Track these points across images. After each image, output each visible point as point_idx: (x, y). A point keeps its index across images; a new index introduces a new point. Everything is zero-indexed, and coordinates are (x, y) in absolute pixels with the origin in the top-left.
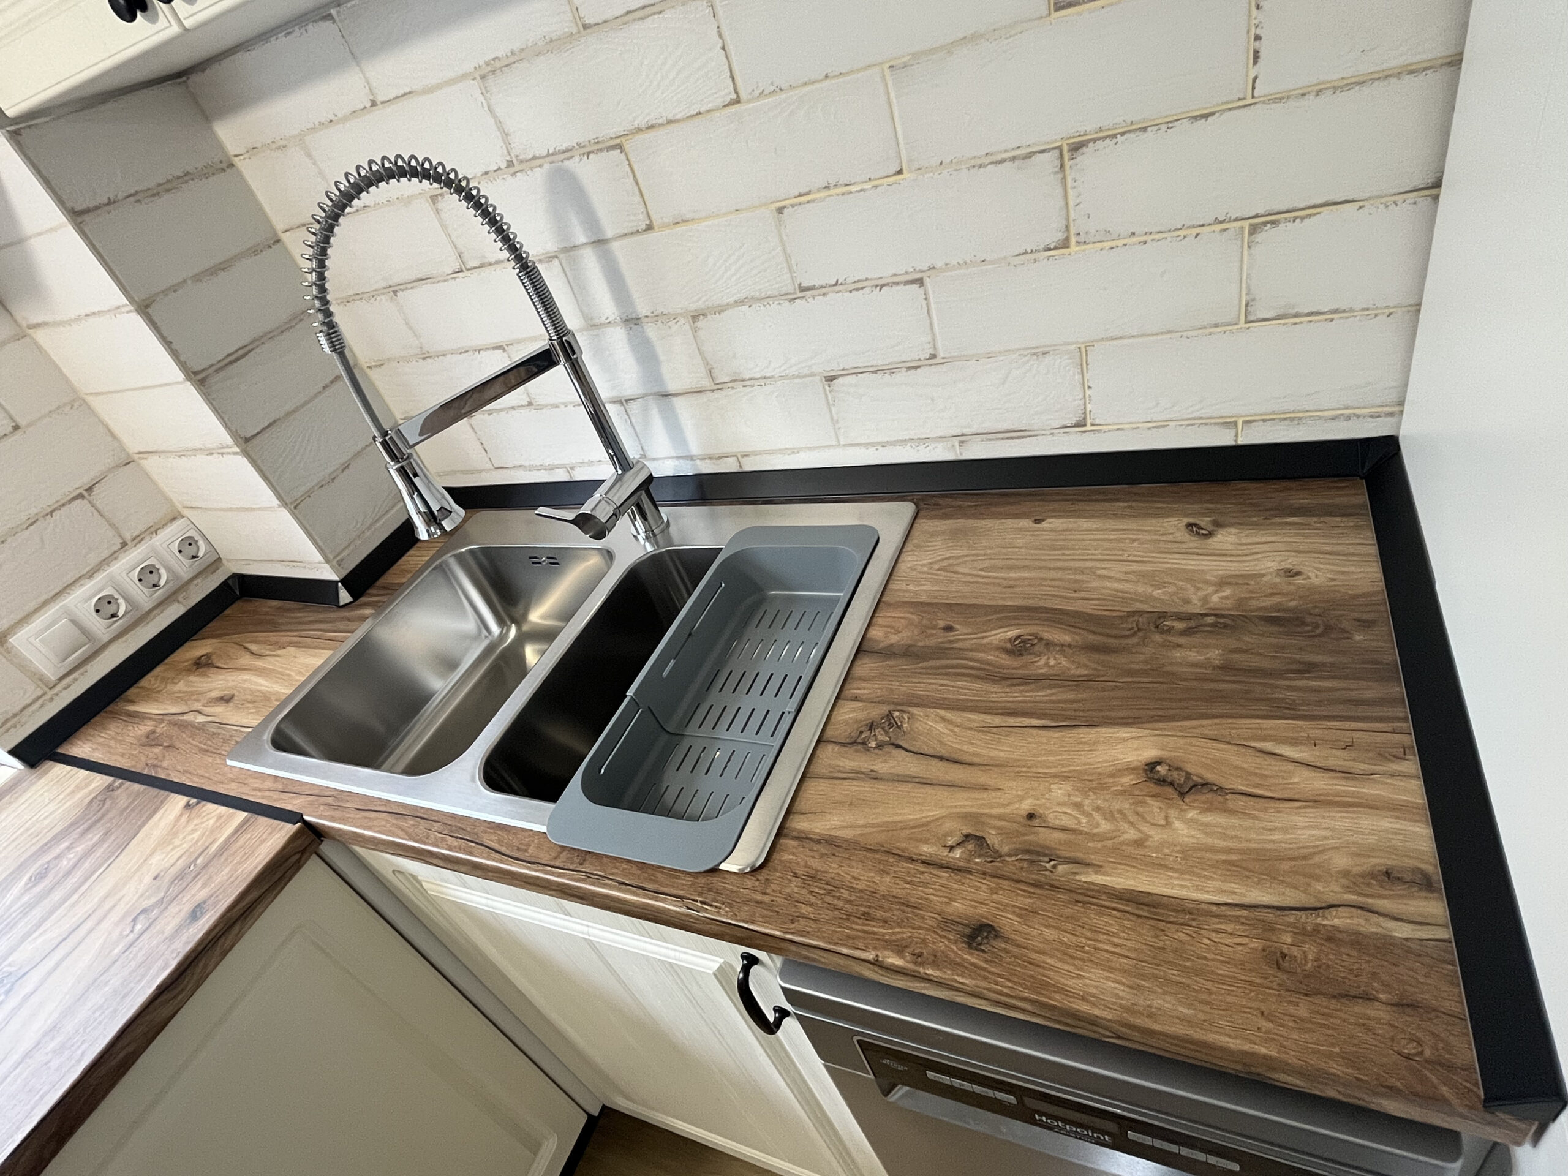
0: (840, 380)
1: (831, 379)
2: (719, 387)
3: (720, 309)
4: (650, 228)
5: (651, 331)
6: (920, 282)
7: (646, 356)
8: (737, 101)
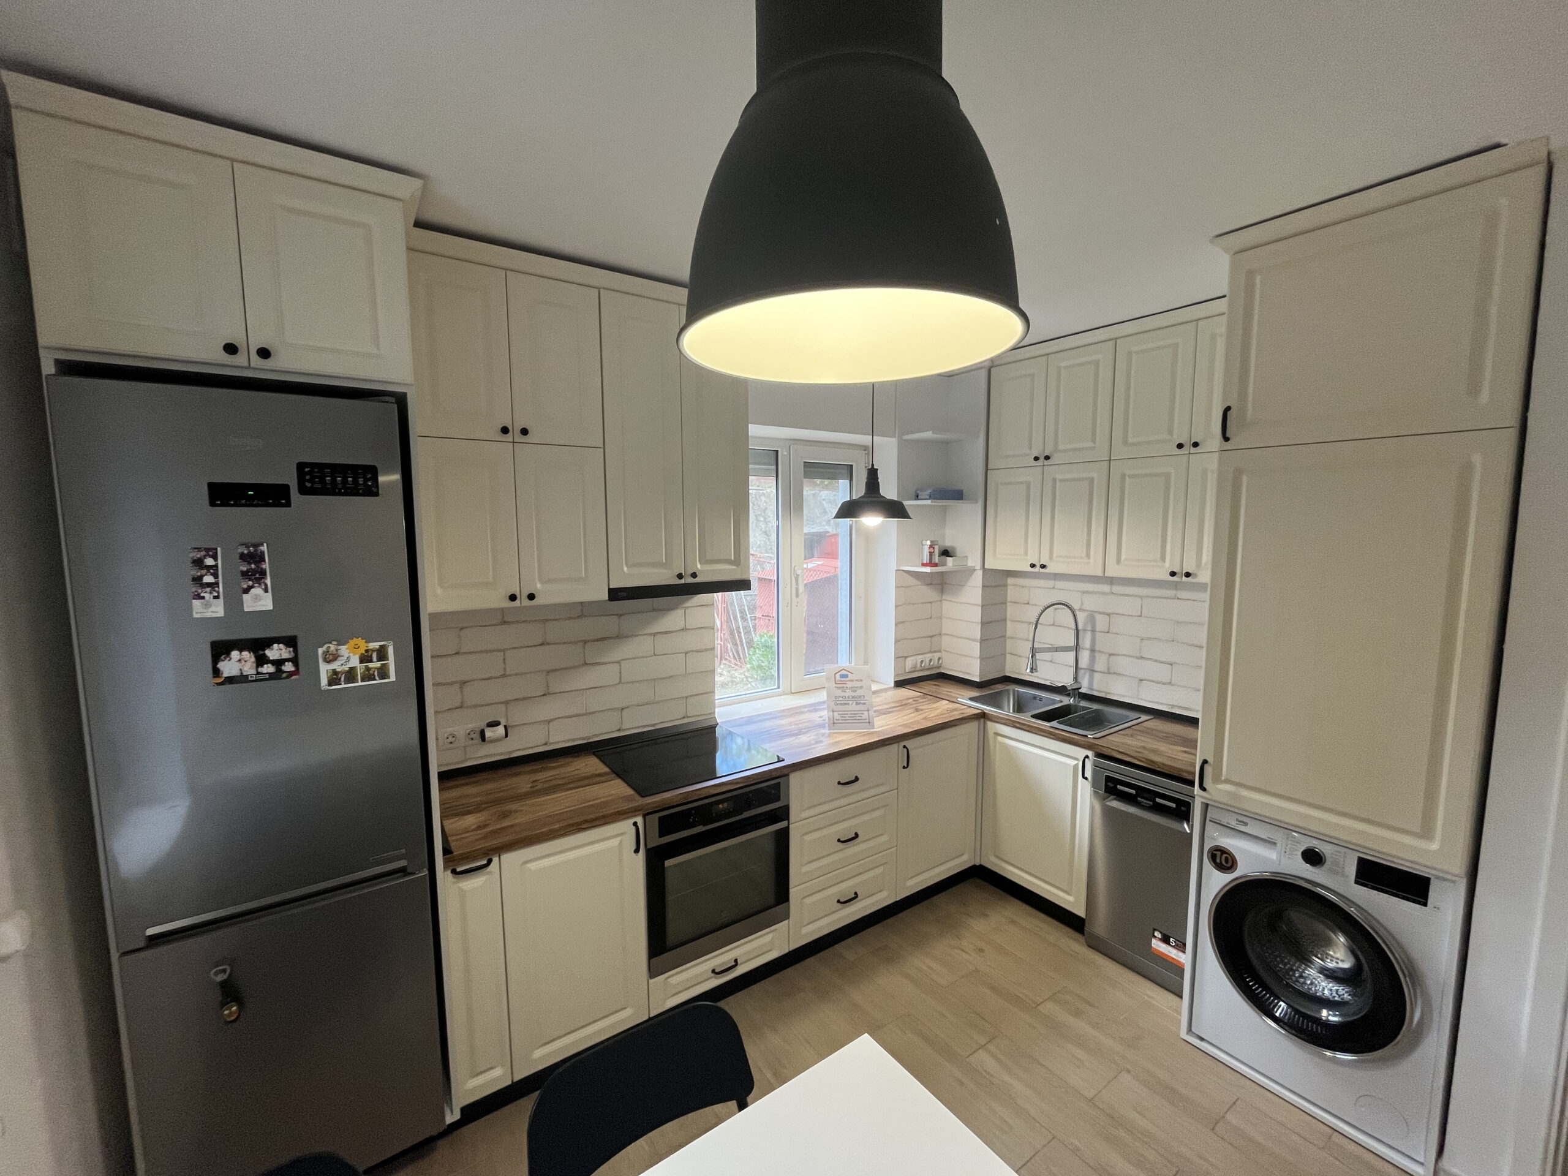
0: (1143, 682)
1: (1141, 680)
2: (1109, 673)
3: (1118, 655)
4: (1108, 632)
5: (1097, 654)
6: (1171, 665)
7: (1093, 659)
8: (1140, 616)
